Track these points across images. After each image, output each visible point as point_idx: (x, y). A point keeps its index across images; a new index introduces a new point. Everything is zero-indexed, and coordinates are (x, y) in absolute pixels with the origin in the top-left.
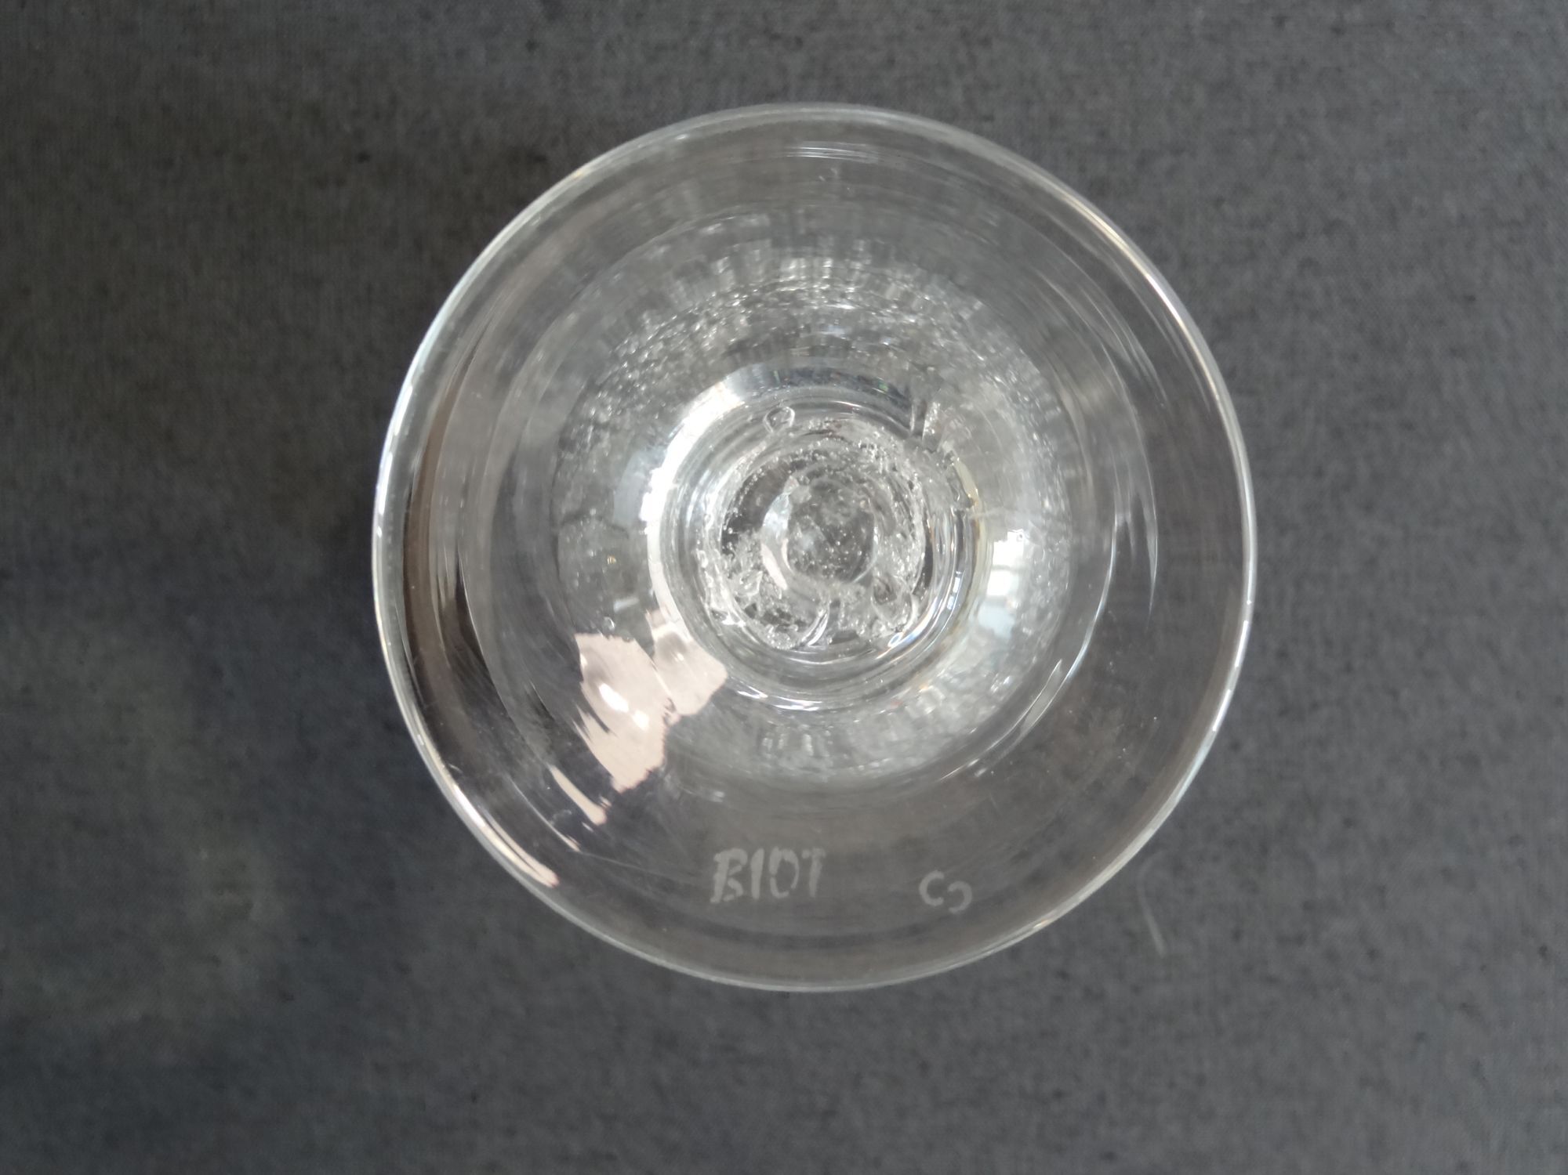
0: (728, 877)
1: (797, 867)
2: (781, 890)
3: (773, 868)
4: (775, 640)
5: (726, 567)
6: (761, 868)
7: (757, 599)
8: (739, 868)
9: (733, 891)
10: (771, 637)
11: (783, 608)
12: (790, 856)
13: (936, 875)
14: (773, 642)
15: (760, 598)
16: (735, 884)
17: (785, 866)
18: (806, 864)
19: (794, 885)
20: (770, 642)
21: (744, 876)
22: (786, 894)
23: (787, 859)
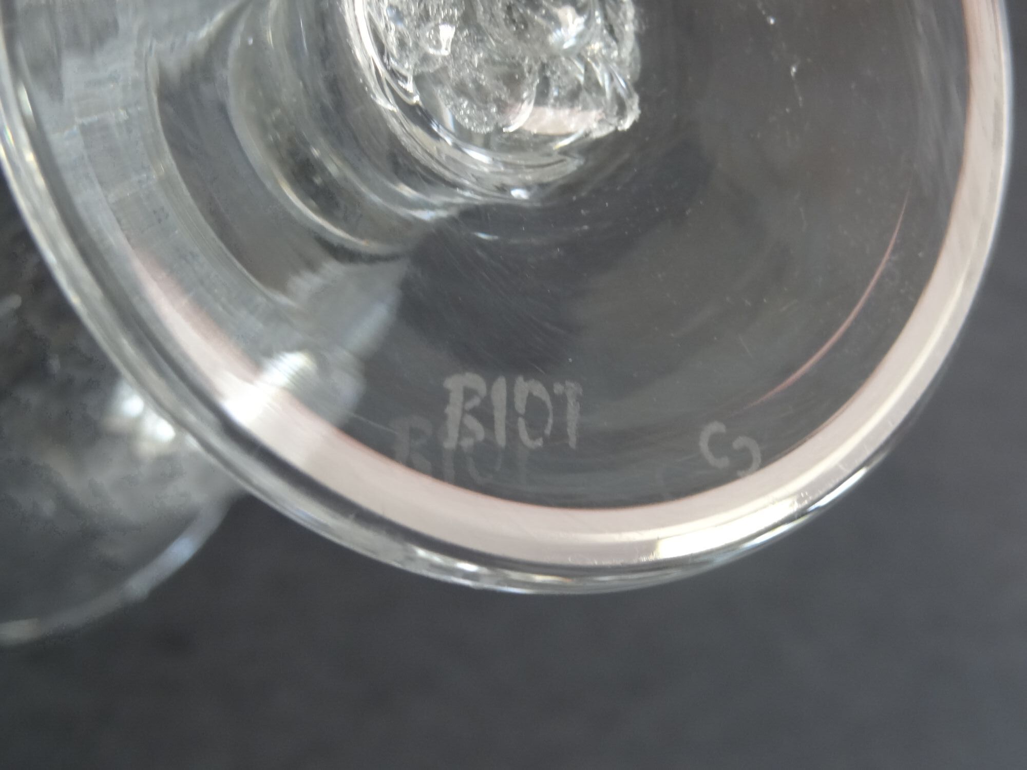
0: (464, 412)
1: (549, 404)
2: (533, 438)
3: (520, 405)
4: (470, 118)
5: (413, 12)
6: (505, 403)
7: (448, 61)
8: (476, 402)
9: (471, 434)
10: (465, 113)
11: (480, 78)
12: (539, 390)
13: (716, 427)
14: (467, 120)
15: (452, 61)
16: (473, 423)
17: (532, 401)
18: (560, 402)
19: (548, 431)
20: (463, 119)
21: (484, 415)
22: (539, 443)
23: (535, 393)
